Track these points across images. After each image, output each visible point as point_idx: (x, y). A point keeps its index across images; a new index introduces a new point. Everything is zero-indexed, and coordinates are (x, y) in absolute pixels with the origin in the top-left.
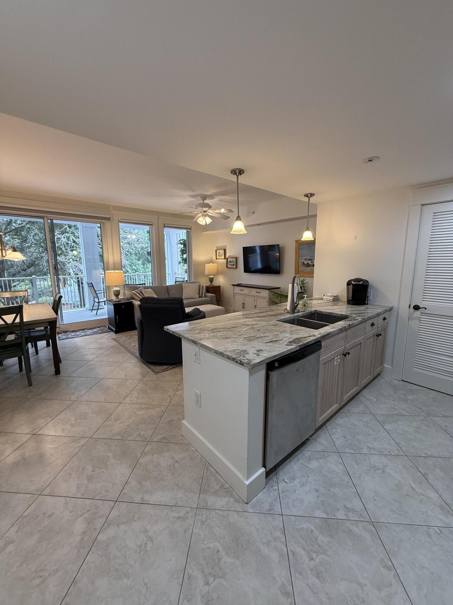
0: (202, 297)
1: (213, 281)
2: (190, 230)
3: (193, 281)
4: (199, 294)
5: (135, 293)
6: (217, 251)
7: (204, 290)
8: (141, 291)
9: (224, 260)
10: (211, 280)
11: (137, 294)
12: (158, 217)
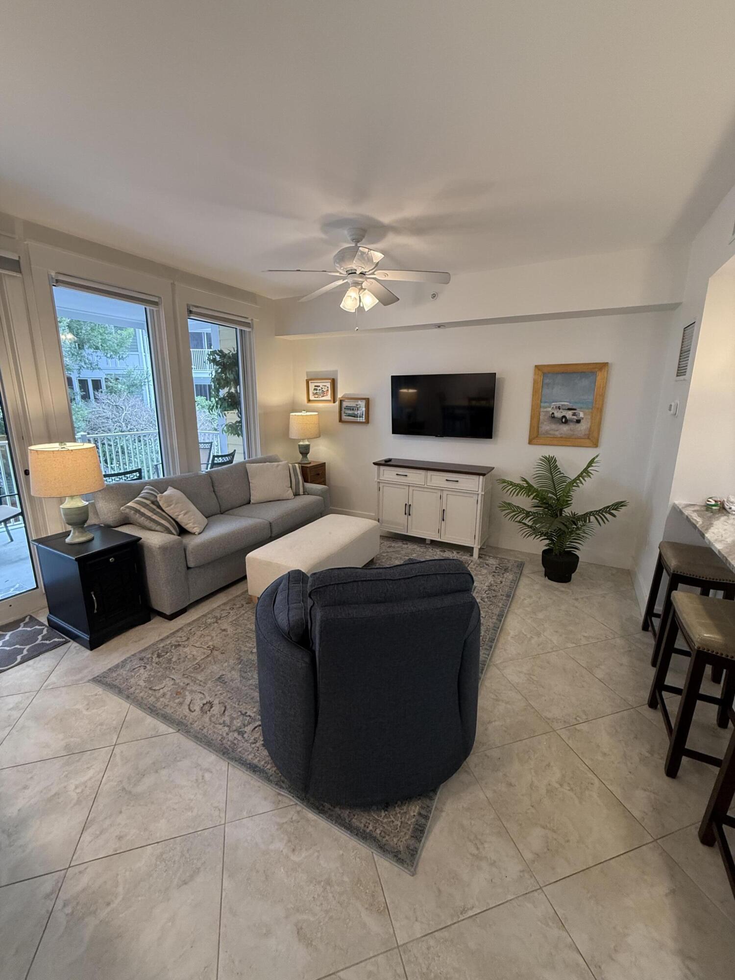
0: (299, 495)
1: (308, 453)
2: (247, 329)
3: (259, 456)
4: (291, 487)
5: (138, 507)
6: (310, 384)
7: (300, 478)
8: (153, 498)
9: (332, 404)
10: (305, 451)
11: (143, 510)
12: (173, 284)
